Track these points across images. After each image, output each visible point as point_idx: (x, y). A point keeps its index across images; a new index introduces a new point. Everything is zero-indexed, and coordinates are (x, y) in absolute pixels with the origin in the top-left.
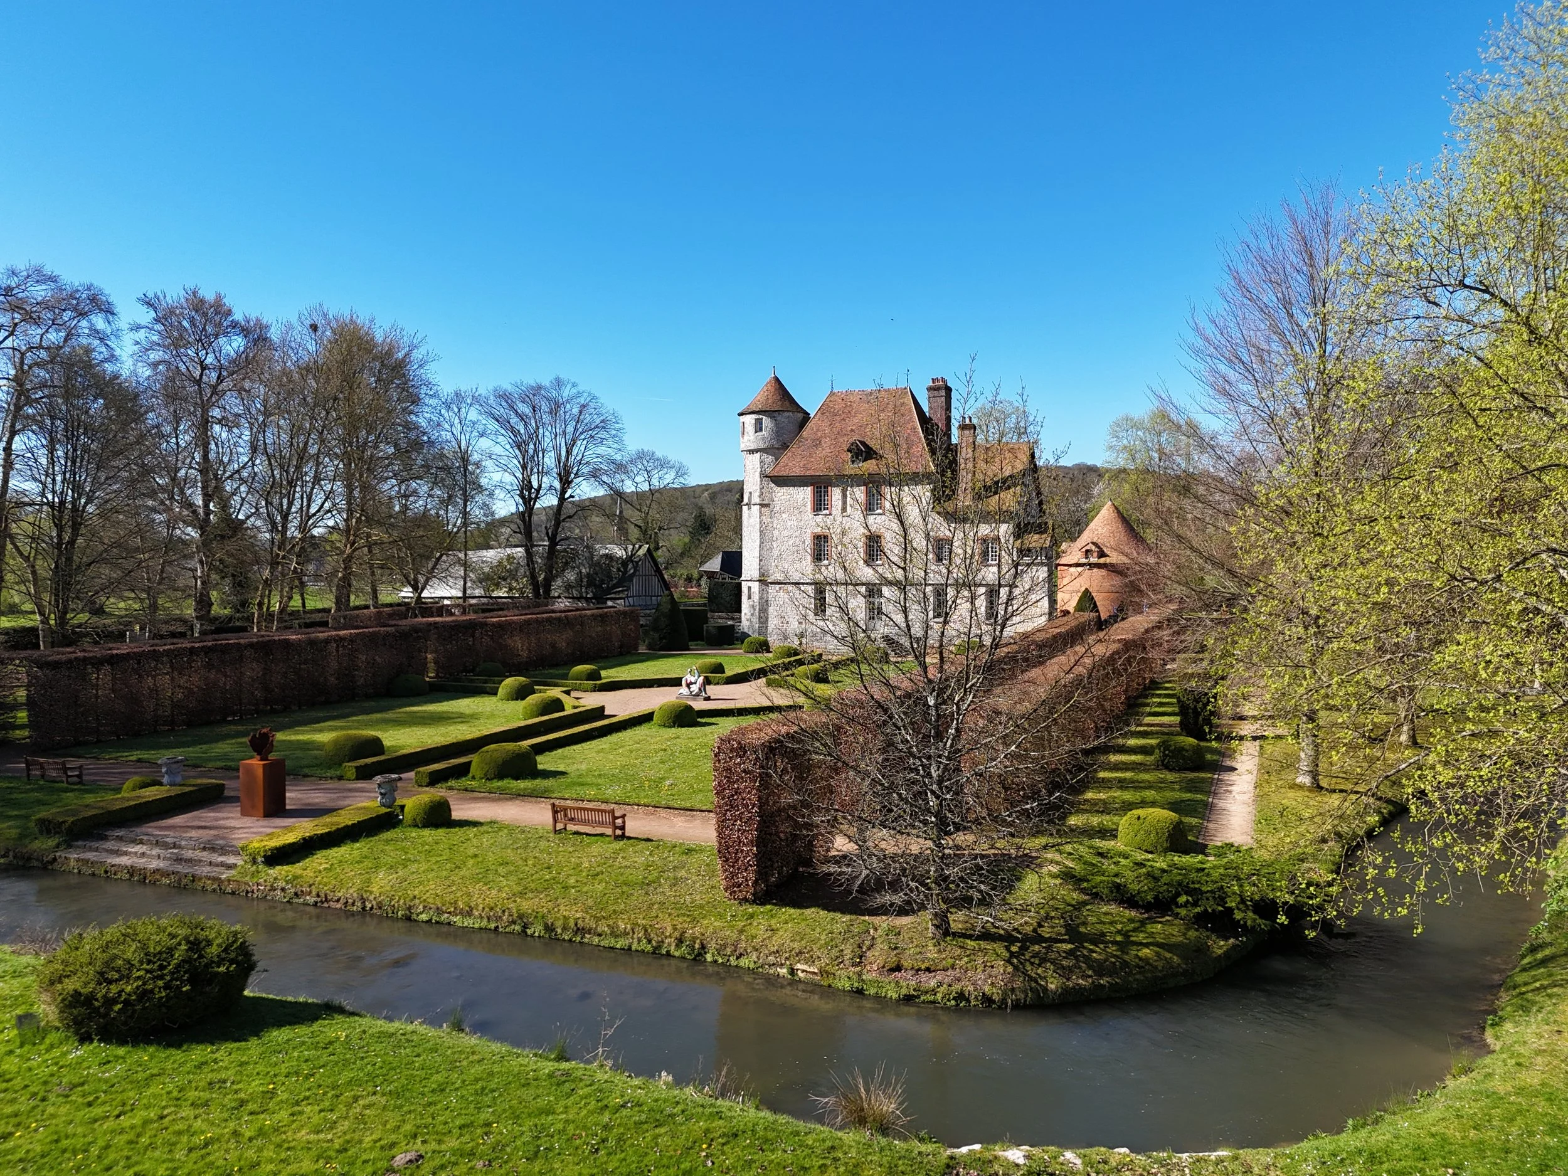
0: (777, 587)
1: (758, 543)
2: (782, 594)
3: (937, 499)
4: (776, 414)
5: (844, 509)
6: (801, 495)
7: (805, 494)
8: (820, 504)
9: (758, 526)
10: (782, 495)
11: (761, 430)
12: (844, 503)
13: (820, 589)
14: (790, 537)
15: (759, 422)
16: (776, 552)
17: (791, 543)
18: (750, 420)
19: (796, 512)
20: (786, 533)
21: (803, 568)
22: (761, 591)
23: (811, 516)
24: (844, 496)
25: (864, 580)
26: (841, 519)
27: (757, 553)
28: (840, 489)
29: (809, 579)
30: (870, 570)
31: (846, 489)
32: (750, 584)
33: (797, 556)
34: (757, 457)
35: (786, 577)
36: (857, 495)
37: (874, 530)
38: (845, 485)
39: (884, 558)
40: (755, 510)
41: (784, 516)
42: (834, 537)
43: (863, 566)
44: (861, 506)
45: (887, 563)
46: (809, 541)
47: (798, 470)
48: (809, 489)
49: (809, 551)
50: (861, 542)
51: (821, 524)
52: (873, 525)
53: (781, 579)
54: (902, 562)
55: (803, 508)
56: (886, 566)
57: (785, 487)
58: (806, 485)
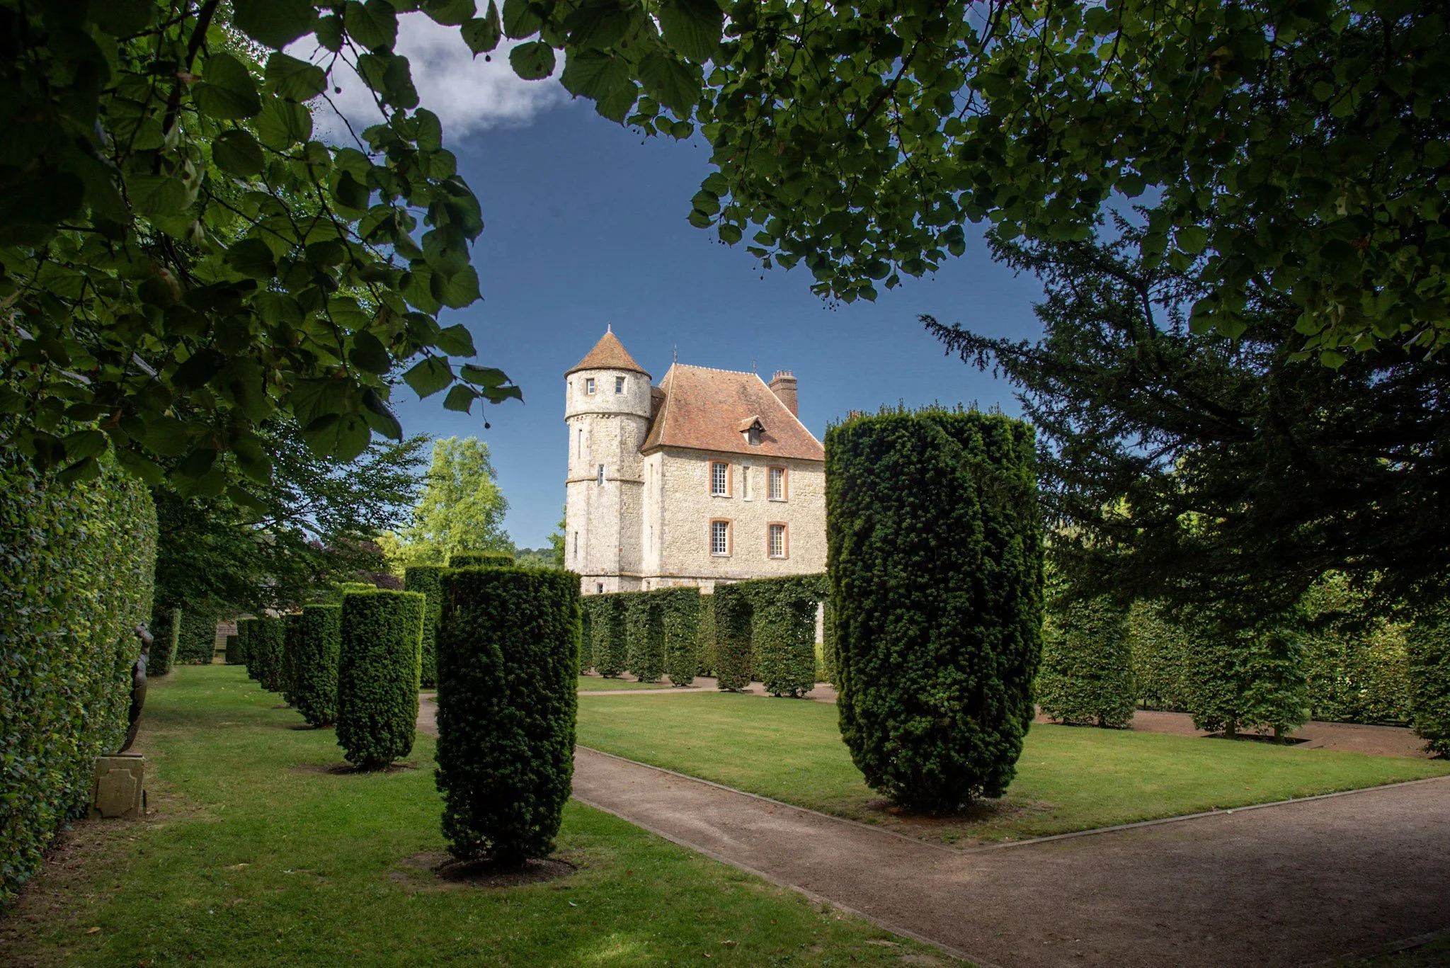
0: (670, 582)
1: (617, 528)
4: (639, 376)
5: (745, 494)
6: (698, 472)
7: (700, 471)
8: (715, 486)
9: (617, 507)
10: (675, 470)
12: (745, 487)
14: (684, 521)
15: (620, 380)
17: (686, 529)
19: (692, 492)
20: (680, 516)
21: (701, 560)
23: (710, 498)
24: (745, 478)
26: (743, 504)
27: (614, 541)
28: (741, 468)
29: (706, 573)
30: (775, 564)
31: (746, 468)
32: (601, 580)
33: (693, 545)
34: (615, 423)
35: (681, 570)
36: (758, 476)
37: (777, 519)
38: (745, 464)
39: (787, 552)
40: (612, 488)
41: (678, 495)
42: (735, 523)
43: (766, 559)
44: (764, 491)
45: (791, 556)
46: (707, 528)
47: (694, 443)
48: (707, 466)
49: (707, 539)
50: (764, 532)
51: (721, 509)
52: (777, 513)
53: (675, 572)
54: (806, 556)
55: (700, 488)
56: (790, 561)
57: (679, 460)
58: (704, 460)
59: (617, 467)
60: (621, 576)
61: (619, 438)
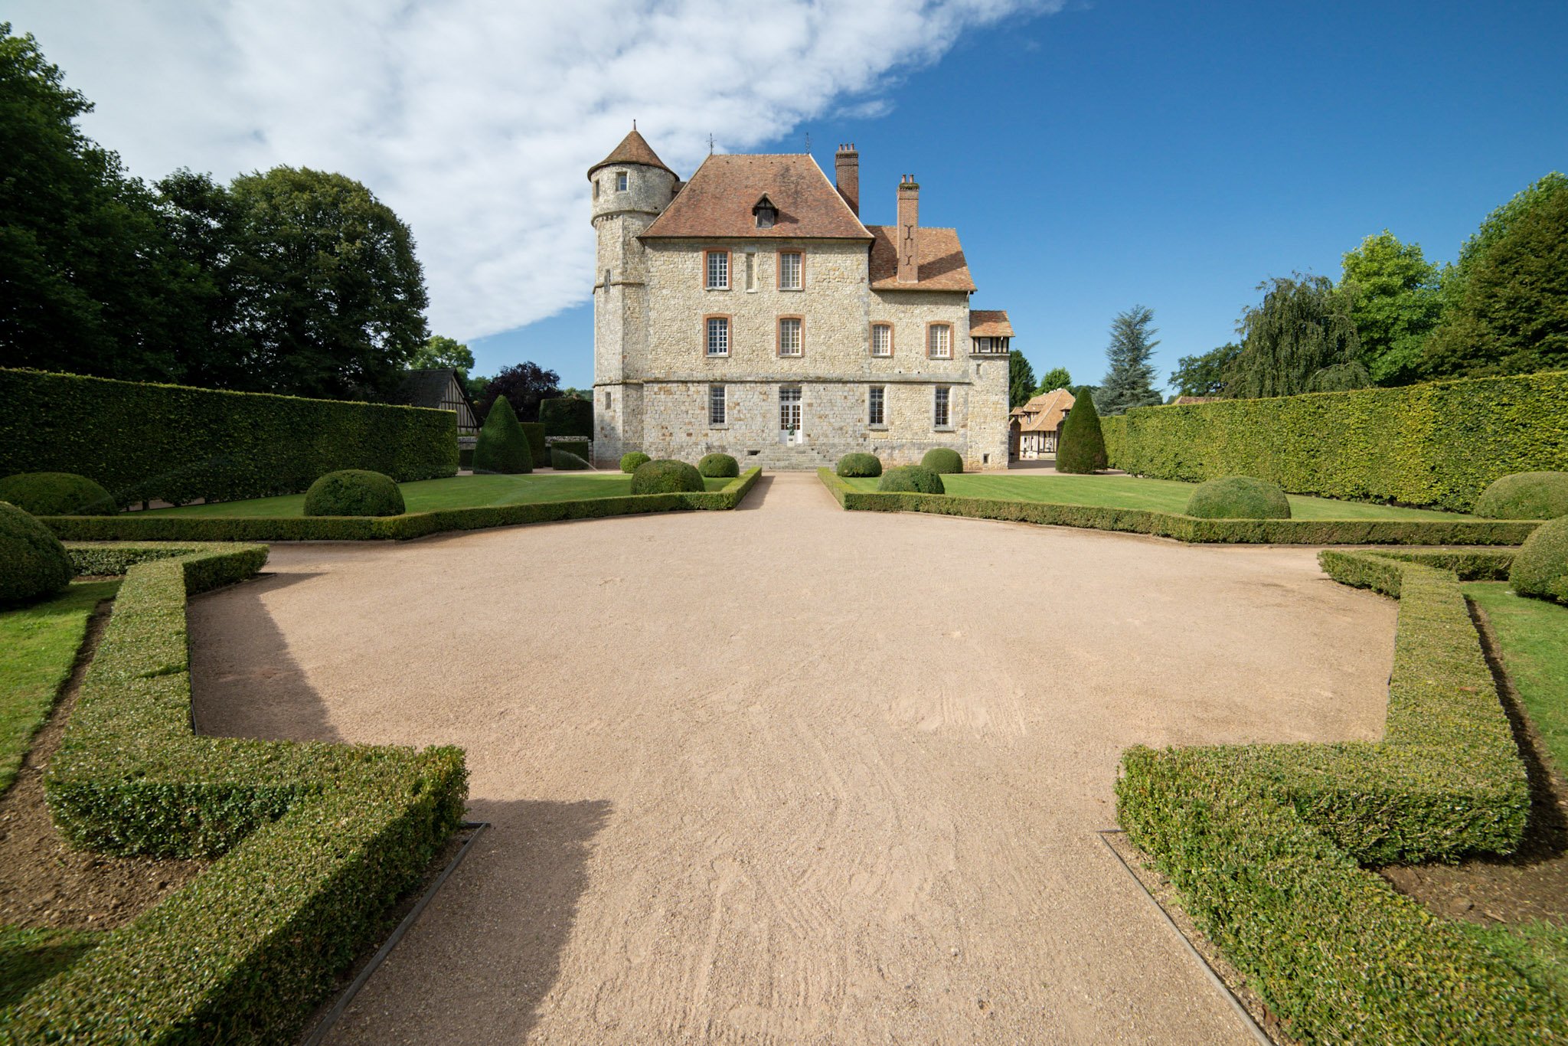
0: (656, 387)
1: (620, 334)
2: (663, 396)
3: (874, 273)
4: (644, 168)
5: (749, 285)
6: (689, 264)
7: (693, 263)
8: (714, 278)
9: (620, 312)
10: (661, 264)
11: (624, 188)
12: (750, 277)
13: (717, 389)
14: (673, 320)
15: (622, 176)
16: (653, 340)
17: (675, 328)
18: (607, 176)
19: (682, 287)
20: (668, 315)
21: (693, 362)
22: (626, 398)
23: (703, 293)
24: (749, 267)
25: (778, 377)
26: (746, 297)
27: (619, 348)
28: (744, 256)
29: (700, 376)
30: (786, 363)
31: (750, 255)
32: (608, 389)
33: (684, 346)
34: (618, 223)
35: (668, 374)
36: (767, 264)
37: (791, 312)
38: (748, 250)
39: (803, 350)
40: (615, 291)
41: (664, 292)
42: (735, 319)
43: (774, 358)
44: (773, 280)
45: (808, 354)
46: (700, 326)
47: (685, 232)
48: (700, 256)
49: (700, 339)
50: (772, 327)
51: (717, 303)
52: (790, 305)
53: (661, 376)
54: (828, 353)
55: (692, 282)
56: (807, 359)
57: (666, 254)
58: (697, 251)
59: (619, 270)
60: (624, 384)
61: (621, 239)
